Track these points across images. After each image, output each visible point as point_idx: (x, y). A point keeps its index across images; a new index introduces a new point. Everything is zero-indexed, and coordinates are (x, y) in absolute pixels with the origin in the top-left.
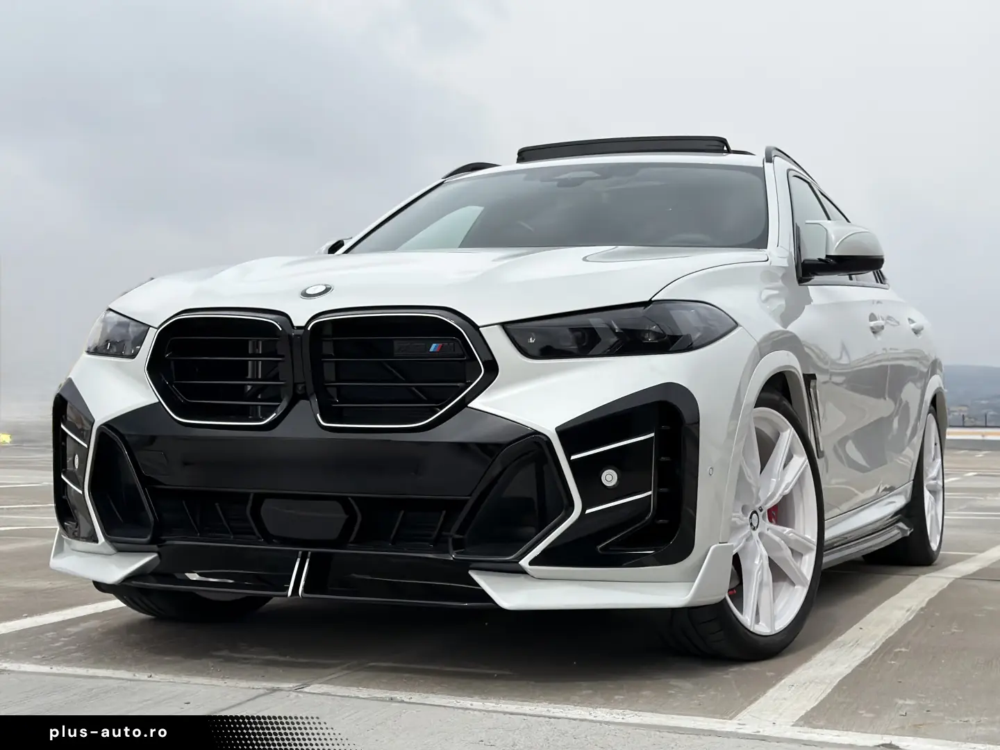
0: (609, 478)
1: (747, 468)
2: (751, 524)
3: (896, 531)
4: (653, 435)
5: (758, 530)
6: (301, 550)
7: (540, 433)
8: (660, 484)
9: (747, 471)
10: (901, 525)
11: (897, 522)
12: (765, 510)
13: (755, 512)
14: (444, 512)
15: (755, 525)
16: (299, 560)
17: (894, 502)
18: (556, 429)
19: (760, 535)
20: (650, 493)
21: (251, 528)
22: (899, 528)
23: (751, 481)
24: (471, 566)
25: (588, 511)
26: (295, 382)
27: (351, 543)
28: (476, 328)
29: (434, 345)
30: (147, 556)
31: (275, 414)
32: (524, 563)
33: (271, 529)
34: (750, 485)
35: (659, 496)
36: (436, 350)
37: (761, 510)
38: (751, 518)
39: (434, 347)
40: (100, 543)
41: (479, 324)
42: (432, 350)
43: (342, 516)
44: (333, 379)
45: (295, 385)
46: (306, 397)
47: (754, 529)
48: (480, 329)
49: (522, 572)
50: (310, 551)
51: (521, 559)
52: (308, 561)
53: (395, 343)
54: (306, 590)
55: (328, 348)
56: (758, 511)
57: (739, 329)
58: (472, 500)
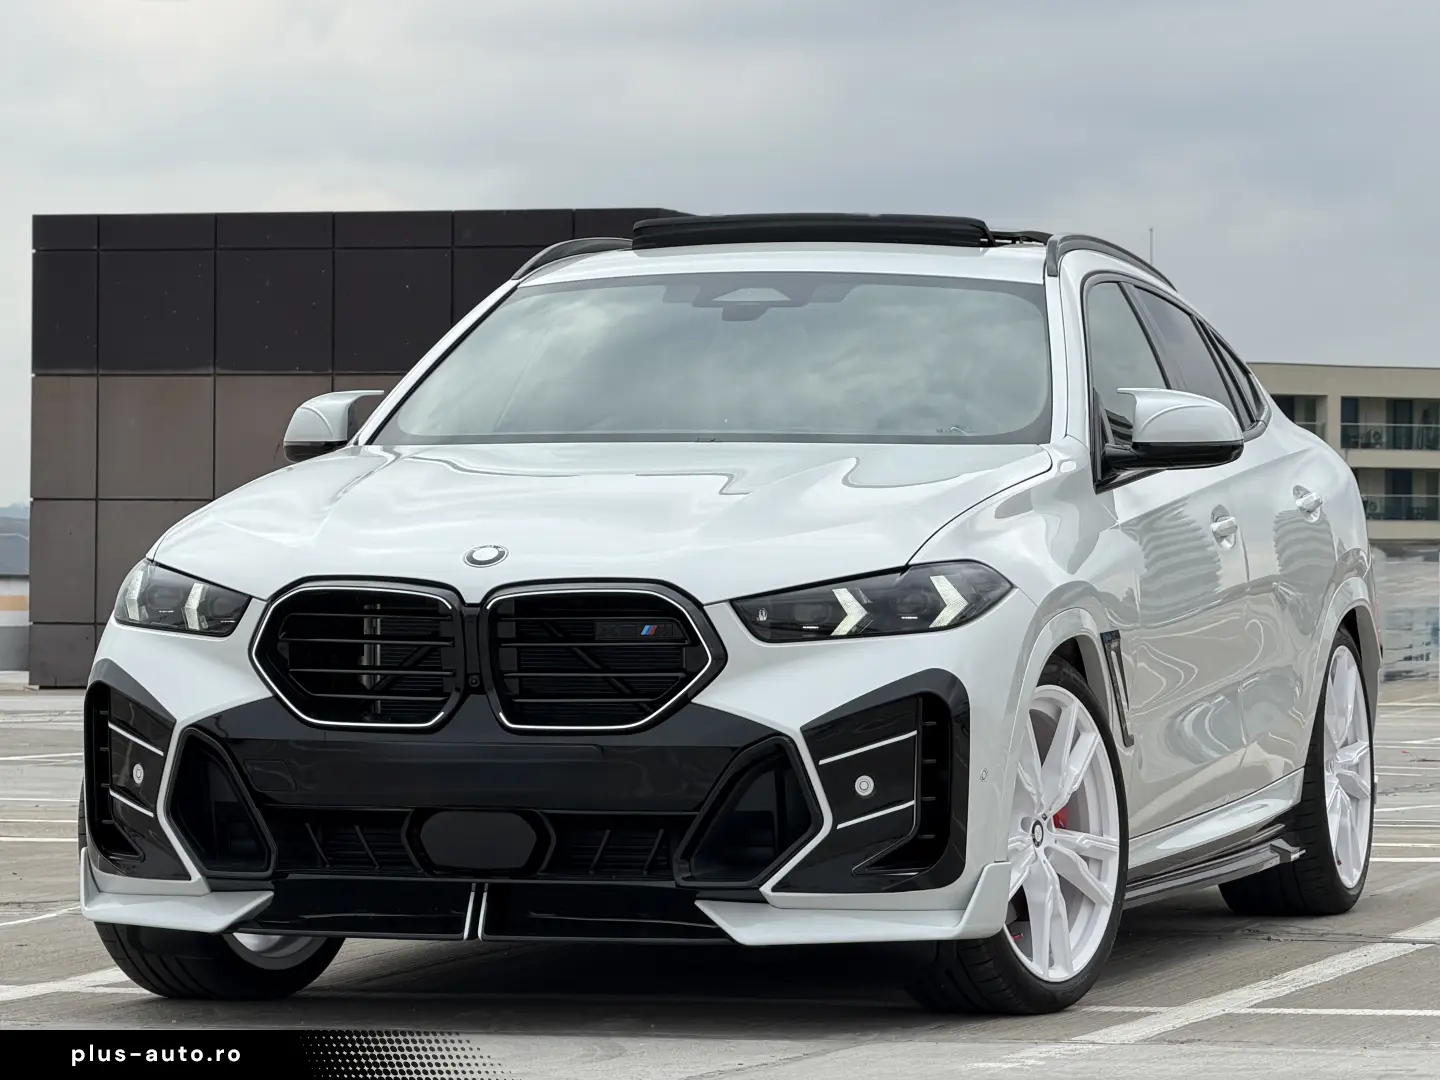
0: (864, 786)
1: (1026, 774)
2: (1034, 840)
3: (1269, 854)
4: (914, 733)
5: (1042, 847)
6: (474, 882)
7: (780, 734)
8: (925, 792)
9: (1026, 778)
10: (1280, 843)
11: (1273, 838)
12: (1050, 817)
13: (1038, 823)
14: (661, 831)
15: (1039, 840)
16: (472, 895)
17: (1266, 805)
18: (801, 729)
19: (1047, 851)
20: (912, 803)
21: (407, 857)
22: (1274, 848)
23: (1029, 789)
24: (697, 896)
25: (840, 826)
26: (469, 672)
27: (542, 872)
28: (699, 606)
29: (647, 627)
30: (259, 896)
31: (442, 713)
32: (766, 889)
33: (437, 858)
34: (1029, 794)
35: (924, 807)
36: (649, 633)
37: (1045, 819)
38: (1033, 832)
39: (646, 630)
40: (192, 881)
41: (703, 602)
42: (644, 632)
43: (530, 837)
44: (516, 669)
45: (467, 676)
46: (481, 690)
47: (1038, 845)
48: (705, 607)
49: (762, 900)
50: (487, 882)
51: (761, 885)
52: (485, 895)
53: (598, 624)
54: (486, 930)
55: (507, 630)
56: (1042, 820)
57: (1015, 592)
58: (700, 815)
